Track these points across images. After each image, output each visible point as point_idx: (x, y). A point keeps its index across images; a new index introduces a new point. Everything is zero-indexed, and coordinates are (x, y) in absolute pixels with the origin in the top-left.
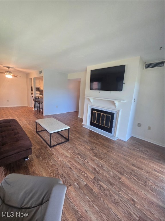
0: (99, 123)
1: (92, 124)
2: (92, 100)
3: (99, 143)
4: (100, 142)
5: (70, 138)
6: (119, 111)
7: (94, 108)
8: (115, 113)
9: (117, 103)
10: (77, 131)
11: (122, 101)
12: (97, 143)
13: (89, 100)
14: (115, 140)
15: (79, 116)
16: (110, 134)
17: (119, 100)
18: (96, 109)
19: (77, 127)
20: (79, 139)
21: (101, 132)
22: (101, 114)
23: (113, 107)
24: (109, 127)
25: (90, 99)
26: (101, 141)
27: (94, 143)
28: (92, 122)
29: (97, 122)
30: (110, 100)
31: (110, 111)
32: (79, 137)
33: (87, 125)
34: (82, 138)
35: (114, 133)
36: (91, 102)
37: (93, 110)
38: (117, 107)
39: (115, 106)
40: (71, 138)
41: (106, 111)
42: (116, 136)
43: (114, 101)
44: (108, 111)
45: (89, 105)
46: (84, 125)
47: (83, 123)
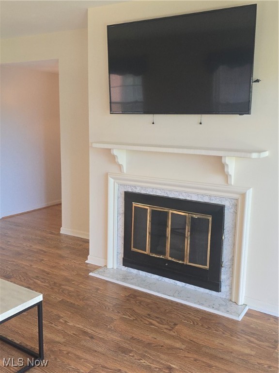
0: (164, 254)
1: (131, 259)
2: (122, 157)
3: (178, 345)
4: (183, 341)
5: (45, 347)
6: (243, 196)
7: (137, 190)
8: (226, 203)
9: (232, 165)
10: (72, 305)
11: (255, 155)
12: (171, 348)
13: (113, 158)
14: (240, 319)
15: (63, 231)
16: (214, 293)
17: (243, 151)
18: (143, 192)
19: (67, 280)
20: (90, 344)
21: (178, 293)
22: (167, 213)
23: (218, 179)
24: (207, 267)
25: (115, 152)
26: (186, 332)
27: (159, 348)
28: (133, 249)
29: (151, 251)
30: (204, 152)
31: (206, 200)
32: (85, 333)
33: (110, 266)
34: (101, 333)
35: (231, 289)
36: (120, 166)
37: (130, 197)
38: (233, 181)
39: (227, 176)
40: (53, 342)
41: (189, 199)
42: (242, 301)
43: (221, 158)
44: (194, 198)
45: (111, 181)
46: (95, 268)
47: (91, 260)
